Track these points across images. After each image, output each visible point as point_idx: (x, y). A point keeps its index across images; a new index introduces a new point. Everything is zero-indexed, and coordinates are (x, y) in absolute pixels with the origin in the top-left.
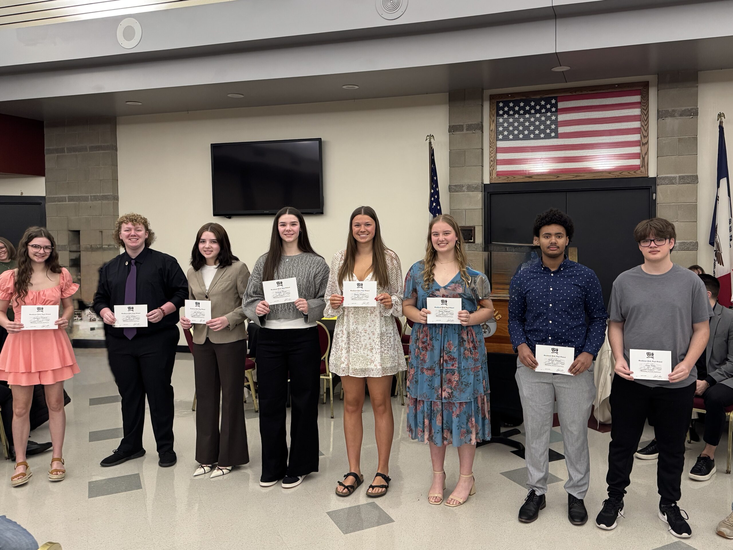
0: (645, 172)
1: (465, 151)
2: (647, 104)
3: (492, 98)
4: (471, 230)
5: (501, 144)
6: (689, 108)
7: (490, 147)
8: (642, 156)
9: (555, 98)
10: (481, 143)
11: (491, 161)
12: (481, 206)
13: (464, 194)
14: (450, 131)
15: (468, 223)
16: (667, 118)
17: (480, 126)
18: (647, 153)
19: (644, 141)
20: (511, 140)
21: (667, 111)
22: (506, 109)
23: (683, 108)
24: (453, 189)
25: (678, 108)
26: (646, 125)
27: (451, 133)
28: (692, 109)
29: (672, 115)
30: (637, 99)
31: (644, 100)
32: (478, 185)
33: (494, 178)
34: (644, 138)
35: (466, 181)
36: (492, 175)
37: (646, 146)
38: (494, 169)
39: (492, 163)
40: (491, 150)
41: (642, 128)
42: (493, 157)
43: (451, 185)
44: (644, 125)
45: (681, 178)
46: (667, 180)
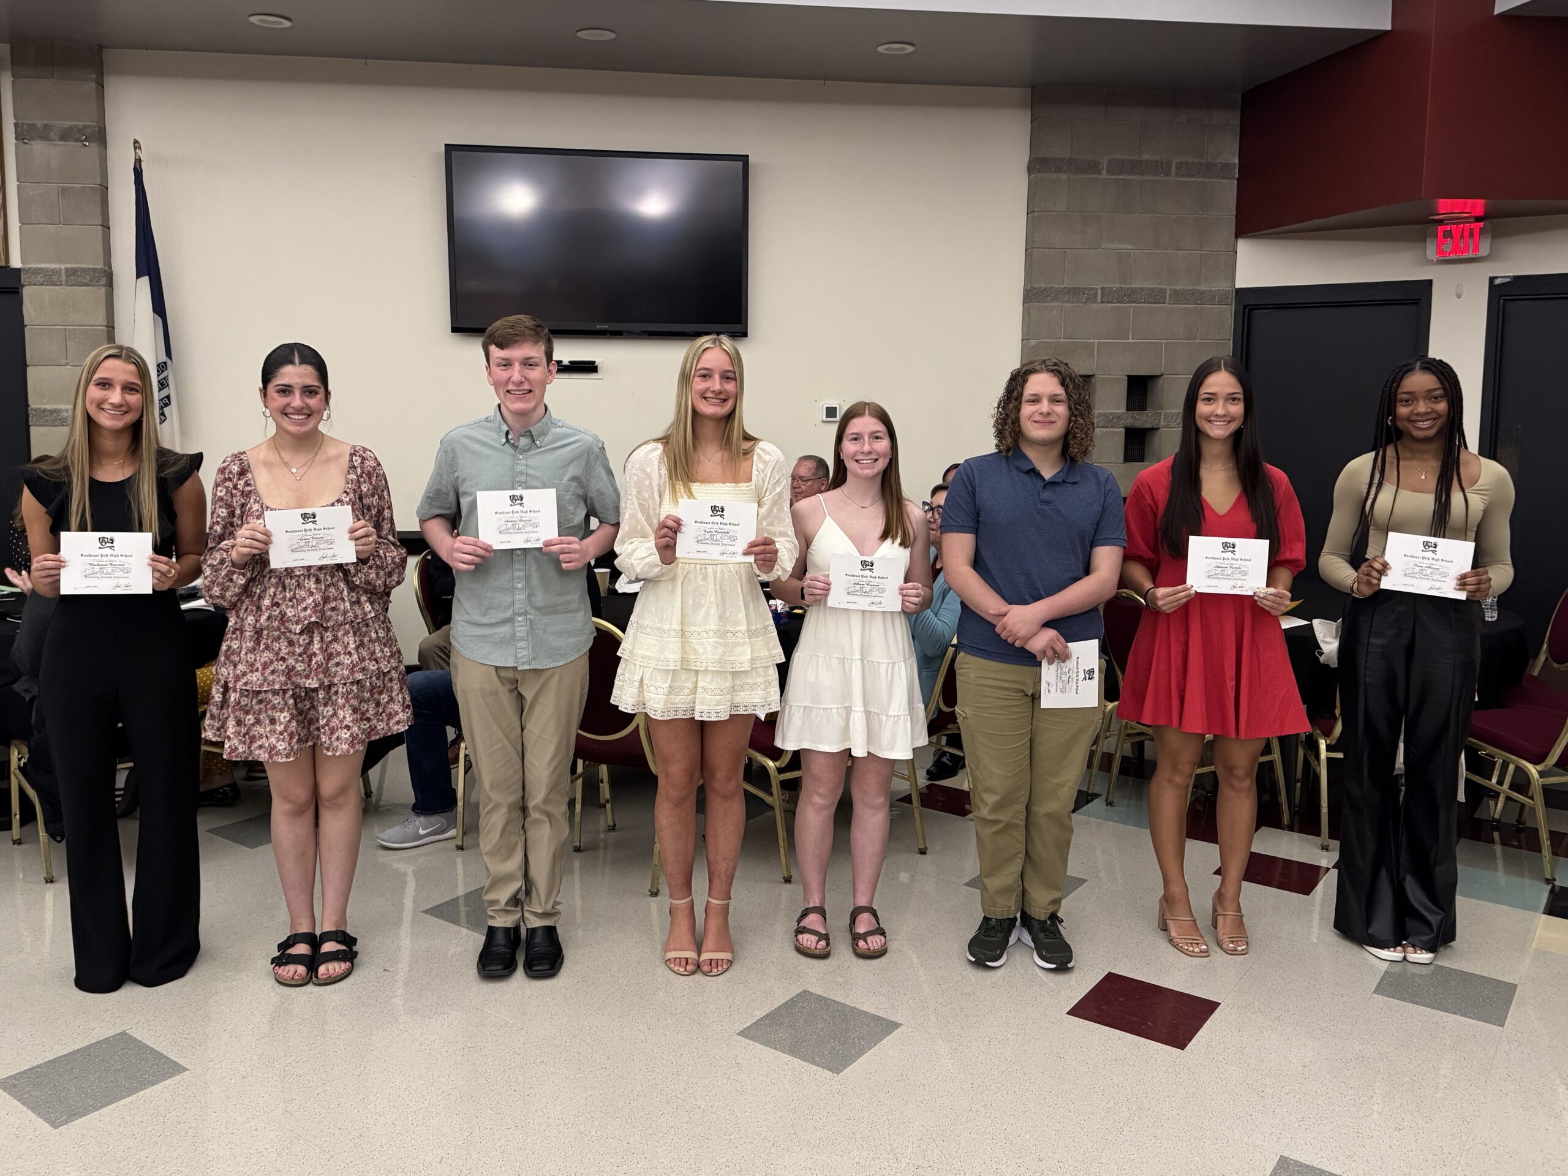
6: (80, 124)
16: (33, 142)
21: (32, 126)
23: (68, 124)
25: (57, 122)
28: (85, 127)
29: (44, 135)
45: (71, 273)
46: (41, 275)
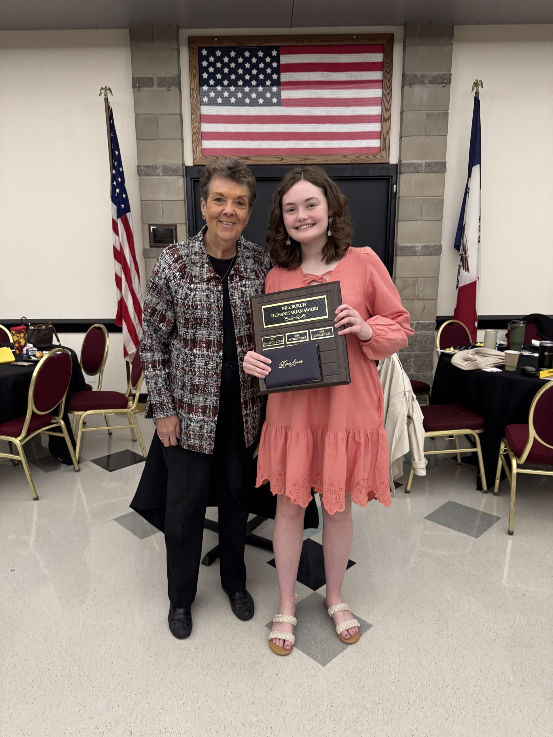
0: (385, 157)
1: (157, 116)
2: (390, 65)
3: (192, 40)
4: (172, 230)
5: (206, 110)
6: (442, 72)
7: (192, 113)
8: (383, 136)
9: (277, 48)
10: (179, 105)
11: (194, 133)
12: (183, 197)
13: (159, 179)
14: (134, 86)
15: (167, 220)
16: (414, 86)
17: (177, 80)
18: (388, 132)
19: (386, 116)
20: (219, 105)
21: (415, 76)
22: (212, 59)
23: (434, 73)
24: (144, 171)
25: (428, 73)
26: (389, 93)
27: (136, 89)
28: (444, 75)
29: (421, 81)
30: (378, 57)
31: (387, 58)
32: (177, 167)
33: (198, 158)
34: (386, 112)
35: (160, 161)
36: (197, 154)
37: (388, 122)
38: (198, 144)
39: (195, 136)
40: (193, 117)
41: (384, 98)
42: (196, 128)
43: (140, 166)
44: (386, 94)
45: (428, 165)
46: (412, 167)
